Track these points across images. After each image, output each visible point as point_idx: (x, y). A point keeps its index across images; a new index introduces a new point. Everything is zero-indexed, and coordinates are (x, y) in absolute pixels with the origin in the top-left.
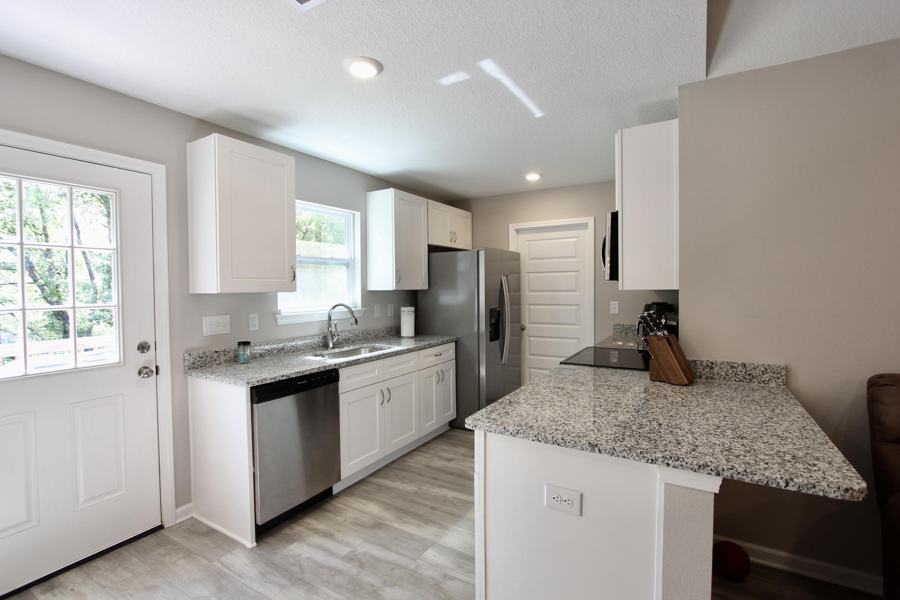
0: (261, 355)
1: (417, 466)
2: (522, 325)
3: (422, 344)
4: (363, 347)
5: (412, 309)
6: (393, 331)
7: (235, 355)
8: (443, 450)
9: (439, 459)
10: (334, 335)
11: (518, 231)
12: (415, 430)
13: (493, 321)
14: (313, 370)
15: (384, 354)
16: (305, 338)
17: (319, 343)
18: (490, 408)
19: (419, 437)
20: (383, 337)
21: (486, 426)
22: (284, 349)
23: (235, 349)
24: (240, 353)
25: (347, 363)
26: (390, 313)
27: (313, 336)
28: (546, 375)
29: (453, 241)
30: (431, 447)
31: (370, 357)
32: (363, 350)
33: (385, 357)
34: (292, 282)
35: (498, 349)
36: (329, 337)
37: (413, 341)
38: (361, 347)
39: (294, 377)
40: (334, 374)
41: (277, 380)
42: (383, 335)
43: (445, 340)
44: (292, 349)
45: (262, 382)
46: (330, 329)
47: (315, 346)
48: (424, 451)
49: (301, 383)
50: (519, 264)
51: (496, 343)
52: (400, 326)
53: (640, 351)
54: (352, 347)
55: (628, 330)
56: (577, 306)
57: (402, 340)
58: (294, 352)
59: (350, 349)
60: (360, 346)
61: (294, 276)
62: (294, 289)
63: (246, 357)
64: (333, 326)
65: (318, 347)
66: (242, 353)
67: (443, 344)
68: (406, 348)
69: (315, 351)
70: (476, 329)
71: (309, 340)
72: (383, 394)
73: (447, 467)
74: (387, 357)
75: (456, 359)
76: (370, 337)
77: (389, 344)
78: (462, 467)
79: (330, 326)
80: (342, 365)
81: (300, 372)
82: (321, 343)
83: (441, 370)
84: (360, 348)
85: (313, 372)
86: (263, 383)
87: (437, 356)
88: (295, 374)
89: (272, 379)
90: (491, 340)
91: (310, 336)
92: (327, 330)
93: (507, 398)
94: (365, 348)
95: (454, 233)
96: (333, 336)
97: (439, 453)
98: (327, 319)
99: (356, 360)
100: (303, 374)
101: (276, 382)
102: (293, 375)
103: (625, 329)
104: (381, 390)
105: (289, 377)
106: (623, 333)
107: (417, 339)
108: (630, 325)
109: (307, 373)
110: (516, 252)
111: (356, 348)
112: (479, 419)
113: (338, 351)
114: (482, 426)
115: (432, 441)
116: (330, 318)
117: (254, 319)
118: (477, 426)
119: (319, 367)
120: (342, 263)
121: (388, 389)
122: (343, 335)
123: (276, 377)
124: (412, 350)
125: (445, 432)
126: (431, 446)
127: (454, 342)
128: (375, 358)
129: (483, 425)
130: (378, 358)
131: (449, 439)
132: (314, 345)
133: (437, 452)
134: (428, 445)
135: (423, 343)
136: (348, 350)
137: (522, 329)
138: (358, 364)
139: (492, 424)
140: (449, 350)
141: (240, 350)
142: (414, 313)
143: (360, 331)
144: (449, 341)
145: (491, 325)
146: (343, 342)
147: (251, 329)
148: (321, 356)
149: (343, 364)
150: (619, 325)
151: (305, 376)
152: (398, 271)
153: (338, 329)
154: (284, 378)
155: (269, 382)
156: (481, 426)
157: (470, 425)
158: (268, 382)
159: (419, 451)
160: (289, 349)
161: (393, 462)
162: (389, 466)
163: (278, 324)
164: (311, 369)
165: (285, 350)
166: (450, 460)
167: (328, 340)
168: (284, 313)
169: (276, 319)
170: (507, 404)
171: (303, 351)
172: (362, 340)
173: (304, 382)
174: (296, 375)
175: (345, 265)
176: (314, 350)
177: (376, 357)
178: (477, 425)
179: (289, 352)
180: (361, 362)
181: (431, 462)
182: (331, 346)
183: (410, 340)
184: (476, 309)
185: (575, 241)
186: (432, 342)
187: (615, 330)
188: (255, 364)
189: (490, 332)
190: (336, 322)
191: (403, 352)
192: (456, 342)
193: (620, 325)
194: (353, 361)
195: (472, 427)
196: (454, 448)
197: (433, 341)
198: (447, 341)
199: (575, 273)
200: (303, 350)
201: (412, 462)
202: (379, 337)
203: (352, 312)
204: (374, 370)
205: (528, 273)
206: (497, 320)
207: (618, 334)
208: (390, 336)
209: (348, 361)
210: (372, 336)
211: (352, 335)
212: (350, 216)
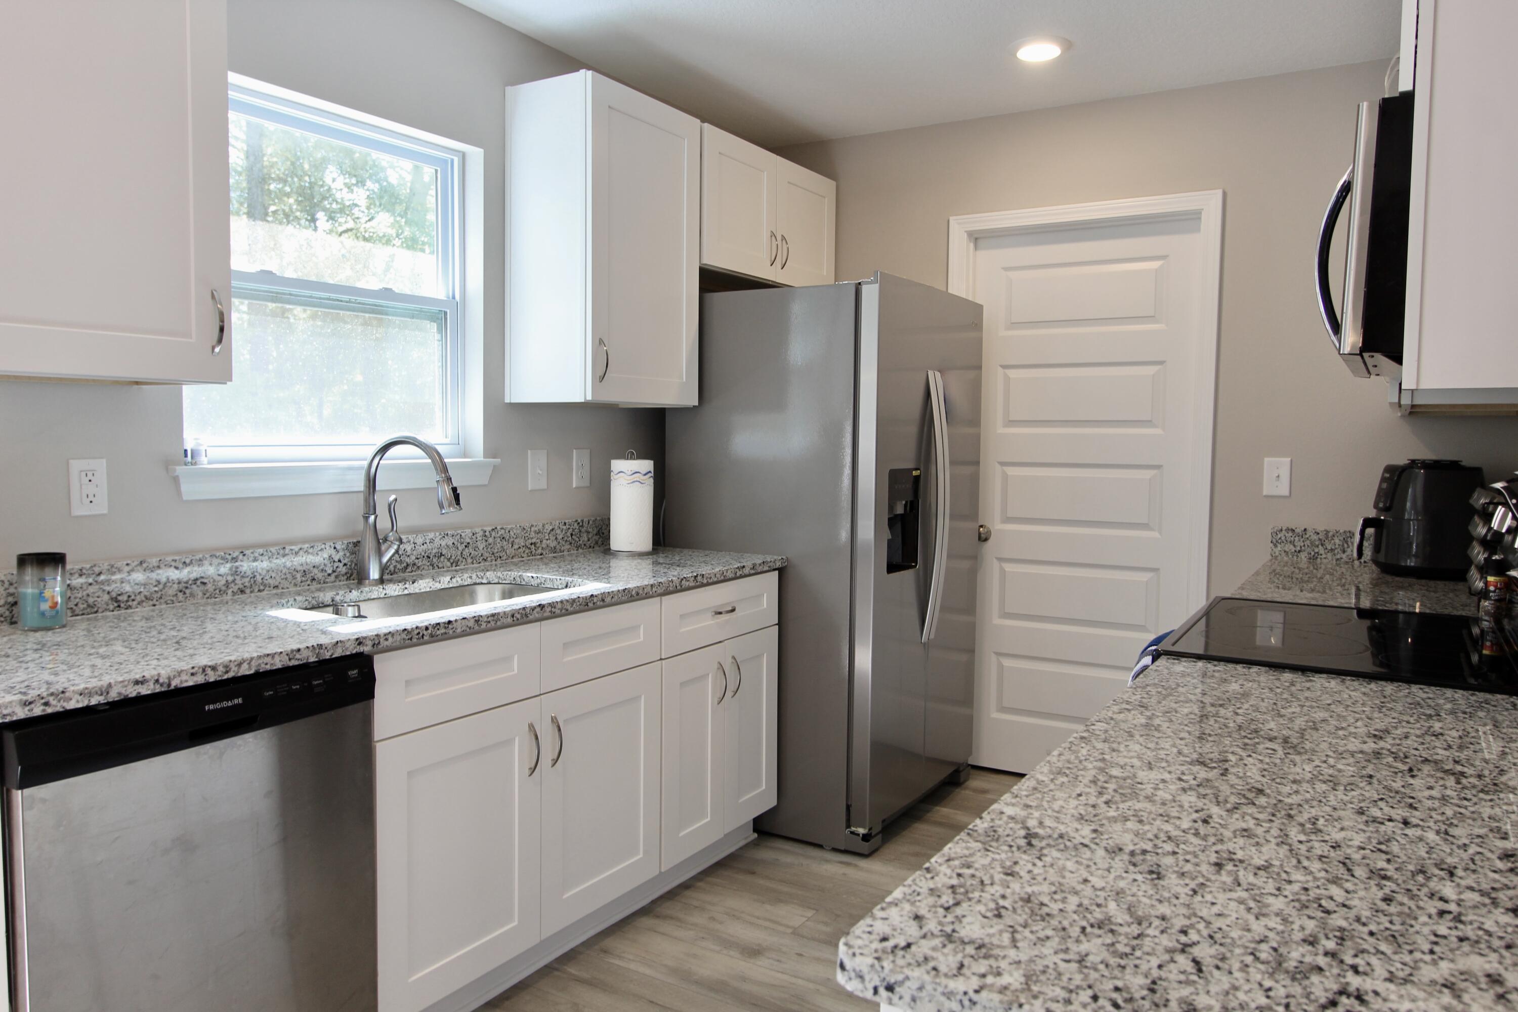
0: (117, 601)
1: (648, 971)
2: (981, 526)
3: (674, 574)
4: (485, 581)
5: (647, 465)
6: (588, 532)
7: (10, 599)
8: (734, 916)
9: (718, 948)
10: (386, 540)
11: (977, 239)
12: (645, 852)
13: (900, 510)
14: (268, 660)
15: (541, 606)
16: (282, 548)
17: (336, 564)
18: (944, 869)
19: (658, 872)
20: (554, 550)
21: (949, 995)
22: (204, 584)
23: (9, 577)
24: (25, 594)
25: (404, 636)
26: (578, 476)
27: (313, 543)
28: (1128, 703)
29: (778, 263)
30: (695, 903)
31: (493, 615)
32: (481, 591)
33: (547, 614)
34: (213, 348)
35: (910, 595)
36: (369, 545)
37: (646, 565)
38: (478, 581)
39: (191, 683)
40: (353, 673)
41: (113, 696)
42: (553, 544)
43: (748, 564)
44: (234, 581)
45: (46, 704)
46: (372, 518)
47: (320, 575)
48: (671, 918)
49: (218, 706)
50: (980, 341)
51: (907, 577)
52: (609, 519)
53: (1363, 613)
54: (445, 582)
55: (1318, 546)
56: (1153, 472)
57: (614, 563)
58: (242, 592)
59: (438, 586)
60: (474, 576)
61: (222, 329)
62: (223, 375)
63: (45, 606)
64: (382, 509)
65: (332, 578)
66: (33, 594)
67: (741, 577)
68: (620, 587)
69: (319, 590)
70: (844, 535)
71: (296, 553)
72: (537, 738)
73: (744, 979)
74: (554, 616)
75: (780, 624)
76: (510, 551)
77: (567, 572)
78: (794, 980)
79: (371, 508)
80: (386, 643)
81: (214, 668)
82: (341, 565)
83: (734, 658)
84: (475, 584)
85: (268, 667)
86: (49, 710)
87: (720, 613)
88: (192, 674)
89: (90, 695)
90: (892, 568)
91: (304, 542)
92: (361, 525)
93: (1010, 811)
94: (489, 583)
95: (783, 238)
96: (380, 542)
97: (721, 923)
98: (362, 488)
99: (438, 624)
100: (227, 672)
101: (113, 705)
102: (184, 677)
103: (1308, 542)
104: (531, 727)
105: (169, 685)
106: (1303, 556)
107: (661, 560)
108: (1327, 532)
109: (245, 670)
110: (970, 299)
111: (460, 582)
112: (909, 946)
113: (396, 593)
114: (924, 994)
115: (700, 880)
116: (371, 482)
117: (90, 477)
118: (898, 989)
119: (295, 647)
120: (421, 311)
121: (554, 720)
122: (420, 540)
123: (110, 685)
124: (638, 594)
125: (741, 848)
126: (695, 897)
127: (777, 572)
128: (509, 620)
129: (929, 987)
130: (522, 617)
131: (753, 873)
132: (316, 571)
133: (712, 919)
134: (688, 893)
135: (676, 573)
136: (434, 588)
137: (980, 538)
138: (445, 637)
139: (975, 982)
140: (759, 596)
141: (21, 582)
142: (652, 480)
143: (478, 530)
144: (760, 569)
145: (892, 522)
146: (419, 563)
147: (79, 510)
148: (331, 609)
149: (390, 639)
150: (1288, 530)
151: (235, 680)
152: (601, 342)
153: (401, 523)
154: (145, 690)
155: (80, 705)
156: (921, 989)
157: (861, 977)
158: (72, 705)
159: (658, 917)
160: (224, 582)
161: (570, 957)
162: (557, 970)
163: (185, 498)
164: (259, 657)
165: (210, 587)
166: (753, 952)
167: (363, 556)
168: (209, 463)
169: (176, 480)
170: (1019, 848)
171: (275, 591)
172: (485, 560)
173: (230, 704)
174: (200, 679)
175: (433, 317)
176: (315, 586)
177: (513, 616)
178: (901, 983)
179: (225, 592)
180: (459, 631)
181: (695, 956)
182: (374, 574)
183: (636, 562)
184: (847, 471)
185: (1156, 270)
186: (706, 570)
187: (1276, 546)
188: (77, 632)
189: (890, 542)
190: (392, 497)
191: (608, 600)
192: (782, 571)
193: (1293, 531)
194: (427, 628)
195: (876, 991)
196: (768, 907)
197: (710, 567)
198: (753, 568)
199: (1152, 370)
200: (276, 587)
201: (631, 957)
202: (540, 551)
203: (443, 468)
204: (508, 659)
205: (1004, 367)
206: (913, 507)
207: (1286, 559)
208: (578, 548)
209: (409, 627)
210: (516, 547)
211: (450, 543)
212: (452, 161)
